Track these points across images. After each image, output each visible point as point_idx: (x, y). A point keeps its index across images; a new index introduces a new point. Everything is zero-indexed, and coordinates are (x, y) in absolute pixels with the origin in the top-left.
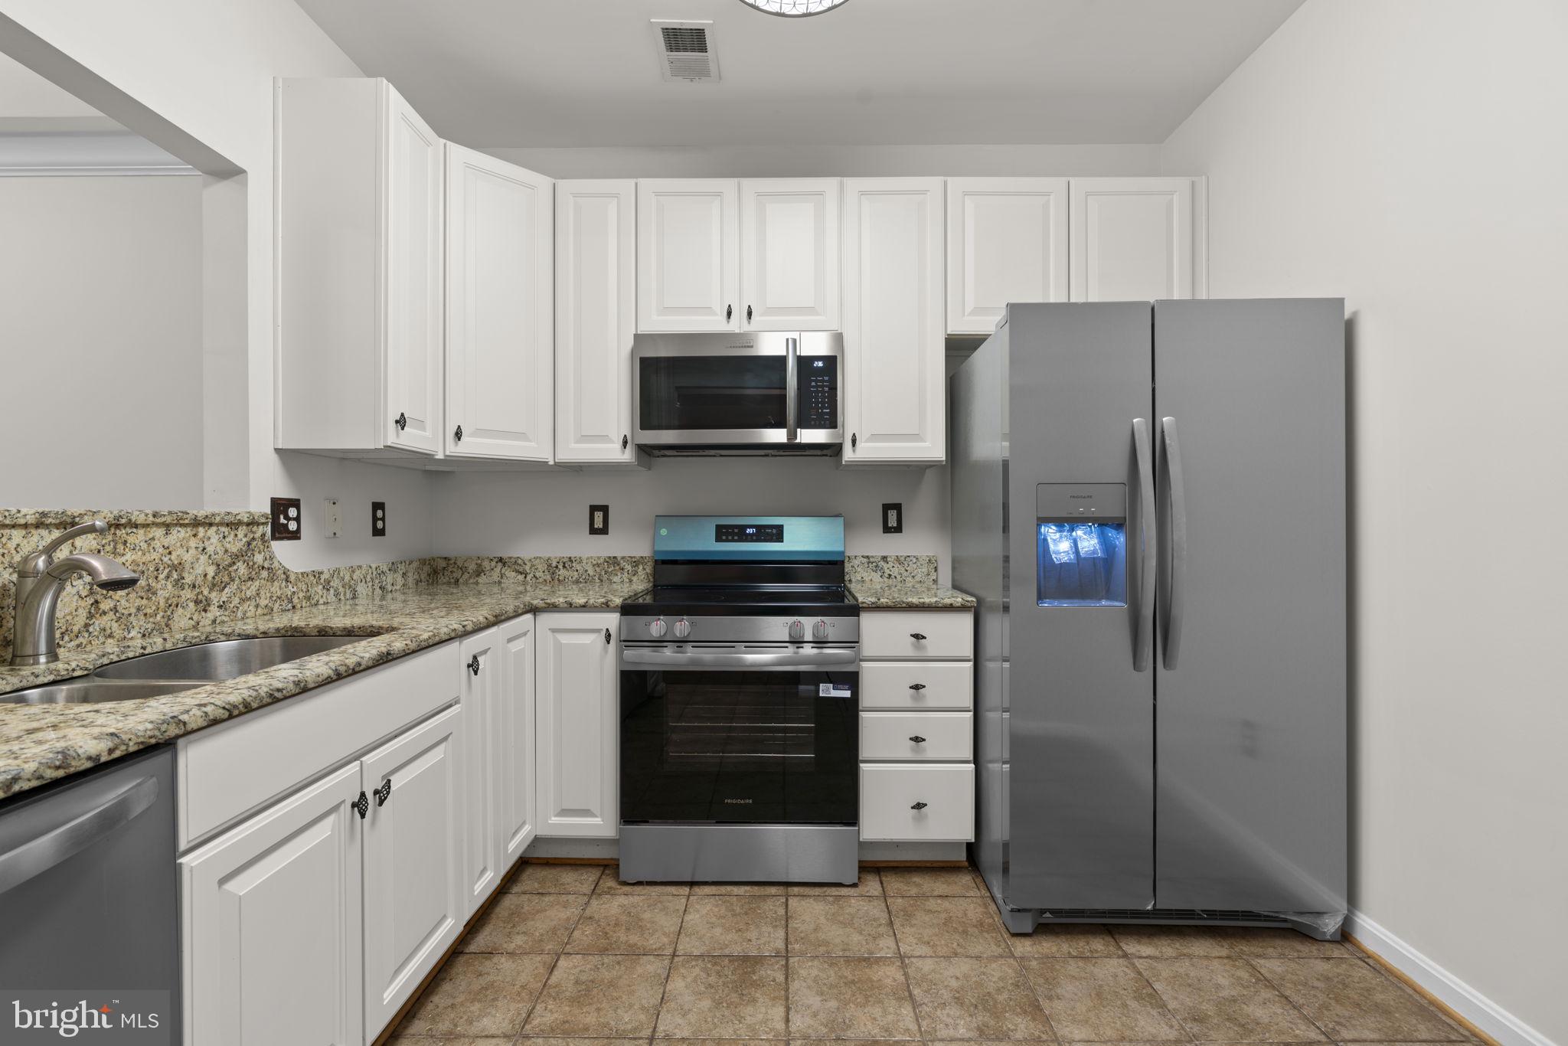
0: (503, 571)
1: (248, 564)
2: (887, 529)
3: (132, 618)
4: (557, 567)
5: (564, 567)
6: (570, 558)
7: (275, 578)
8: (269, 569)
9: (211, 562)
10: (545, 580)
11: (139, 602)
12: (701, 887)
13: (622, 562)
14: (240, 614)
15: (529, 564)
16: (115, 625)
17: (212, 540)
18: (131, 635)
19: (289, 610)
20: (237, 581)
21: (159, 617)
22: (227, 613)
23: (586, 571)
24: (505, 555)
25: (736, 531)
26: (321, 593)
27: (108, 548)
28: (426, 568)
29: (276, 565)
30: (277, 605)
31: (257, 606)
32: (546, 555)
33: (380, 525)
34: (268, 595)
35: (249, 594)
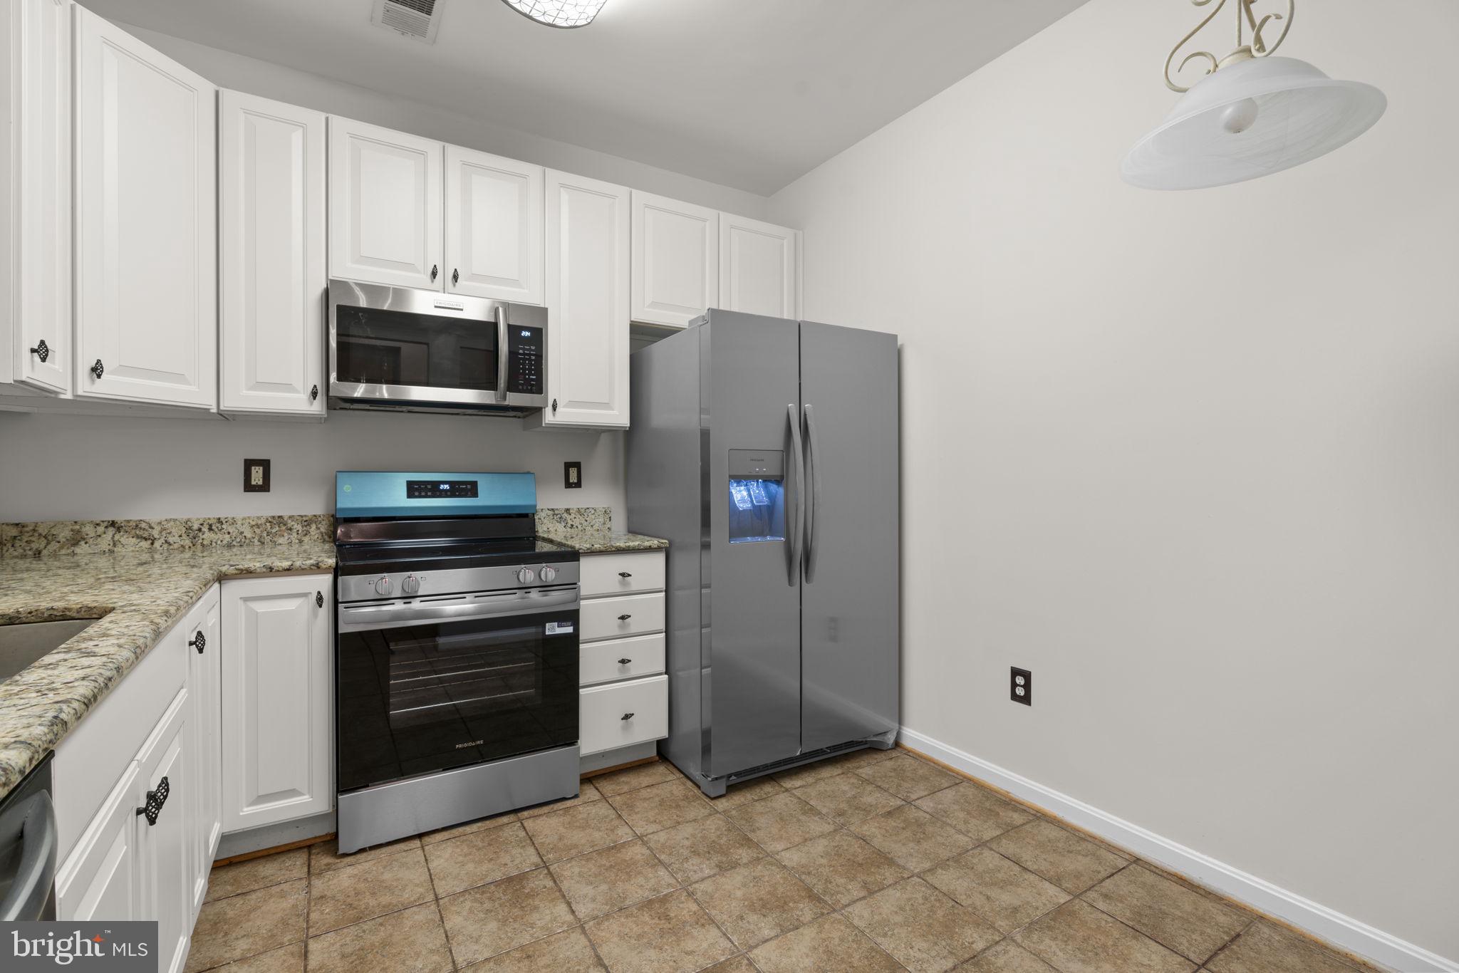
0: (117, 537)
2: (569, 485)
4: (200, 530)
5: (210, 529)
6: (219, 519)
12: (431, 836)
13: (289, 521)
15: (158, 528)
23: (242, 533)
24: (120, 518)
25: (429, 487)
32: (183, 516)
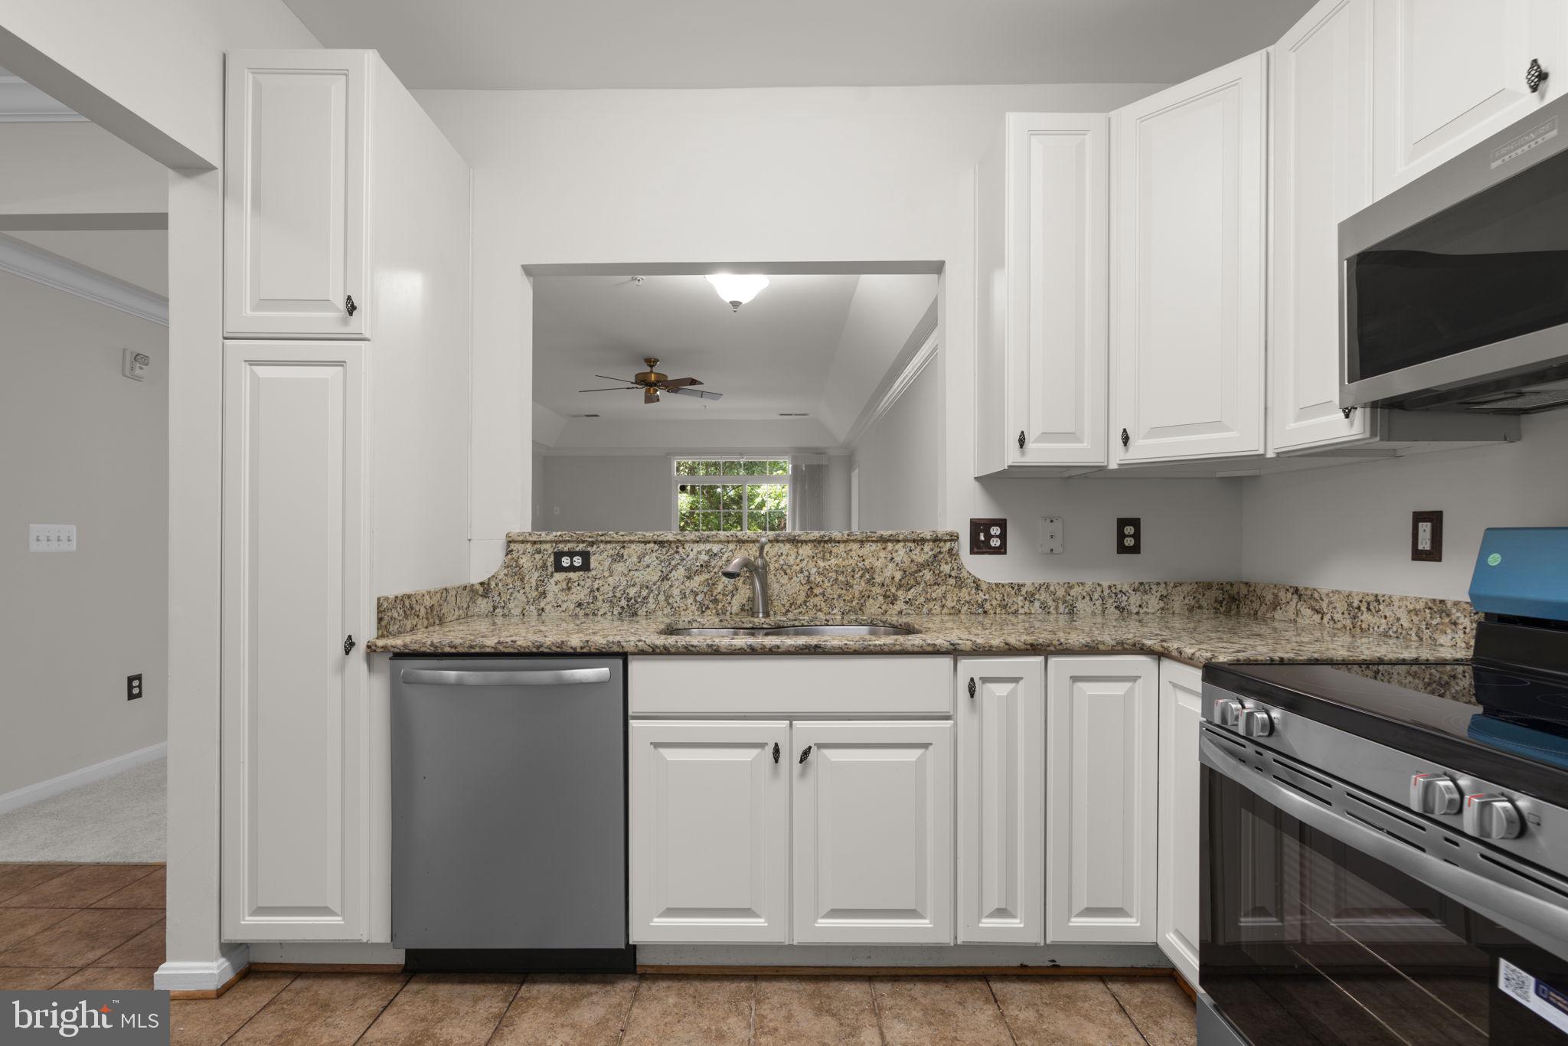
0: (1299, 606)
1: (934, 572)
3: (834, 601)
4: (1359, 608)
5: (1368, 609)
6: (1376, 596)
7: (963, 585)
8: (956, 577)
9: (898, 568)
10: (1345, 627)
11: (839, 591)
14: (925, 610)
15: (1326, 601)
16: (823, 604)
17: (899, 553)
18: (834, 612)
19: (979, 614)
20: (923, 583)
21: (854, 603)
22: (913, 608)
23: (1398, 619)
24: (1301, 585)
26: (1021, 604)
27: (819, 555)
28: (1214, 593)
29: (964, 574)
30: (965, 609)
31: (943, 606)
32: (1346, 588)
33: (1129, 542)
34: (956, 599)
35: (934, 595)
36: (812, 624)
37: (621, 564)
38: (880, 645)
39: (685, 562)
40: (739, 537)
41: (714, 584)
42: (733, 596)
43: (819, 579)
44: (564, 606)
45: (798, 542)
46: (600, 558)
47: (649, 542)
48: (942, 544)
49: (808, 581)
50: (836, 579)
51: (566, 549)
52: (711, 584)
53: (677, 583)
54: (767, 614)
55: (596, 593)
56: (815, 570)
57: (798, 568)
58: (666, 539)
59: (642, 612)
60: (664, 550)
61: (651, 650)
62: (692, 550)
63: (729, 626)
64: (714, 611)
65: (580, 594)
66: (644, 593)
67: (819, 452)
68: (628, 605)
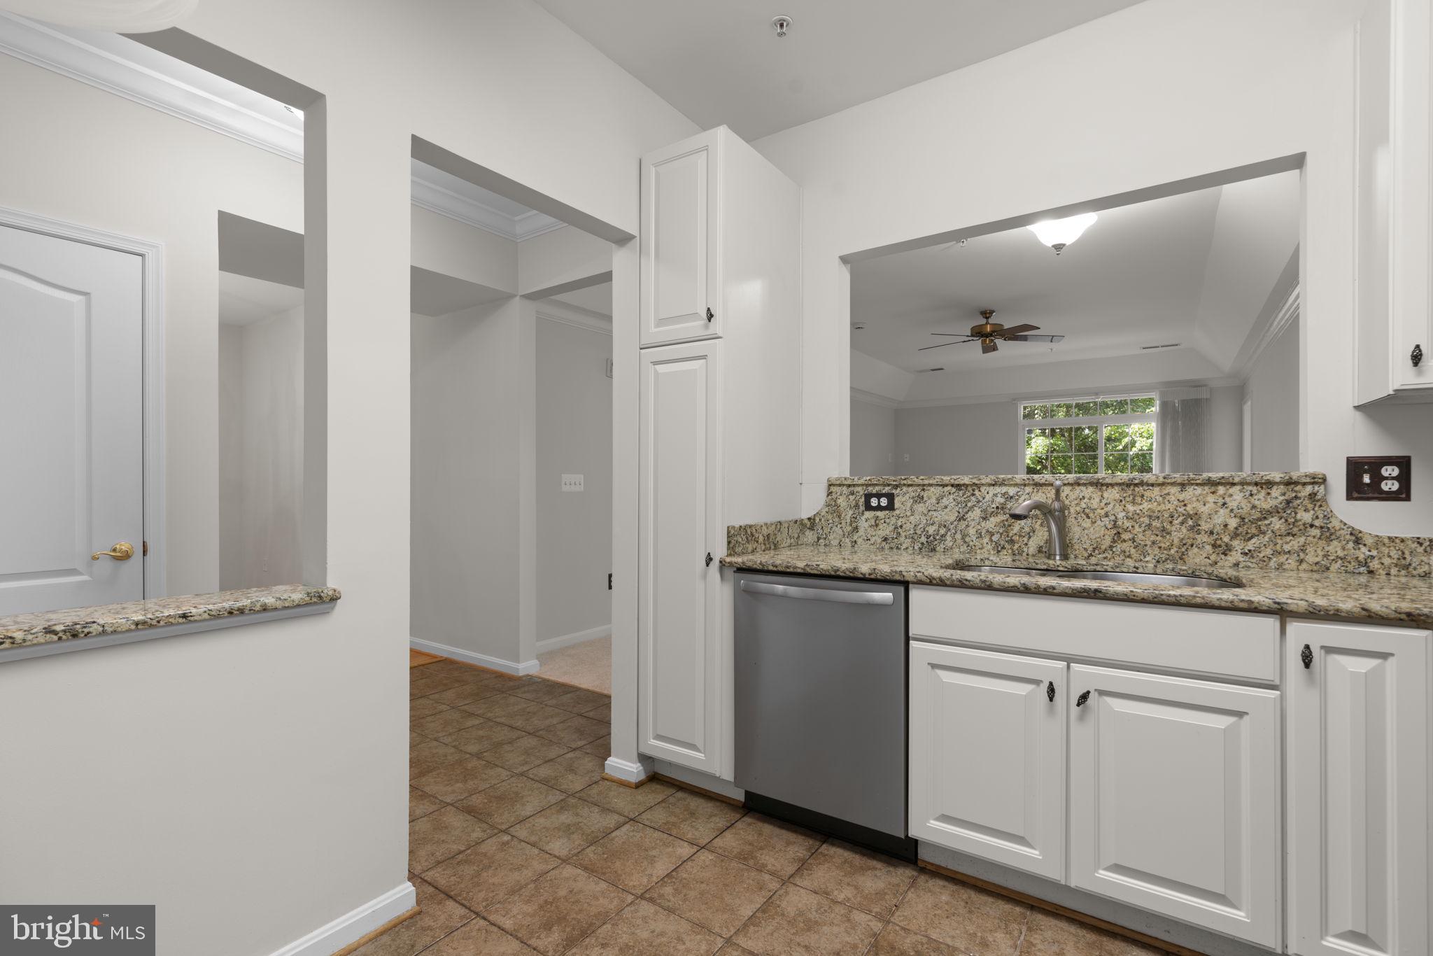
1: (1286, 520)
3: (1147, 548)
7: (1333, 537)
8: (1322, 527)
9: (1233, 515)
11: (1153, 537)
14: (1272, 564)
16: (1133, 551)
17: (1235, 497)
18: (1146, 559)
19: (1359, 573)
20: (1270, 533)
21: (1172, 552)
22: (1254, 561)
27: (1128, 499)
29: (1335, 523)
30: (1334, 567)
31: (1301, 561)
34: (1321, 553)
35: (1287, 548)
36: (1118, 570)
37: (922, 505)
38: (1175, 596)
39: (981, 504)
40: (1036, 480)
41: (1010, 526)
42: (1030, 537)
43: (1128, 524)
44: (873, 540)
45: (1102, 485)
46: (903, 500)
47: (947, 485)
48: (1299, 488)
49: (1115, 526)
50: (1149, 525)
51: (874, 492)
52: (1007, 527)
53: (972, 524)
54: (1065, 557)
55: (900, 530)
56: (1124, 514)
57: (1103, 512)
58: (962, 482)
59: (940, 548)
60: (961, 492)
61: (928, 581)
62: (988, 493)
63: (1022, 567)
64: (1010, 551)
65: (885, 530)
66: (942, 531)
67: (1197, 385)
68: (927, 542)
